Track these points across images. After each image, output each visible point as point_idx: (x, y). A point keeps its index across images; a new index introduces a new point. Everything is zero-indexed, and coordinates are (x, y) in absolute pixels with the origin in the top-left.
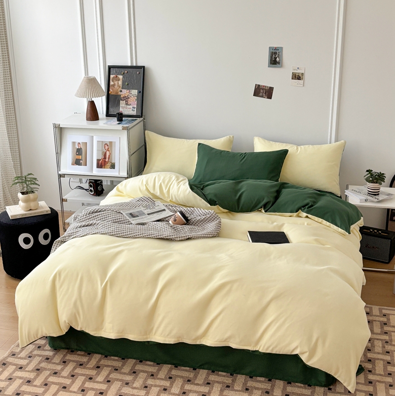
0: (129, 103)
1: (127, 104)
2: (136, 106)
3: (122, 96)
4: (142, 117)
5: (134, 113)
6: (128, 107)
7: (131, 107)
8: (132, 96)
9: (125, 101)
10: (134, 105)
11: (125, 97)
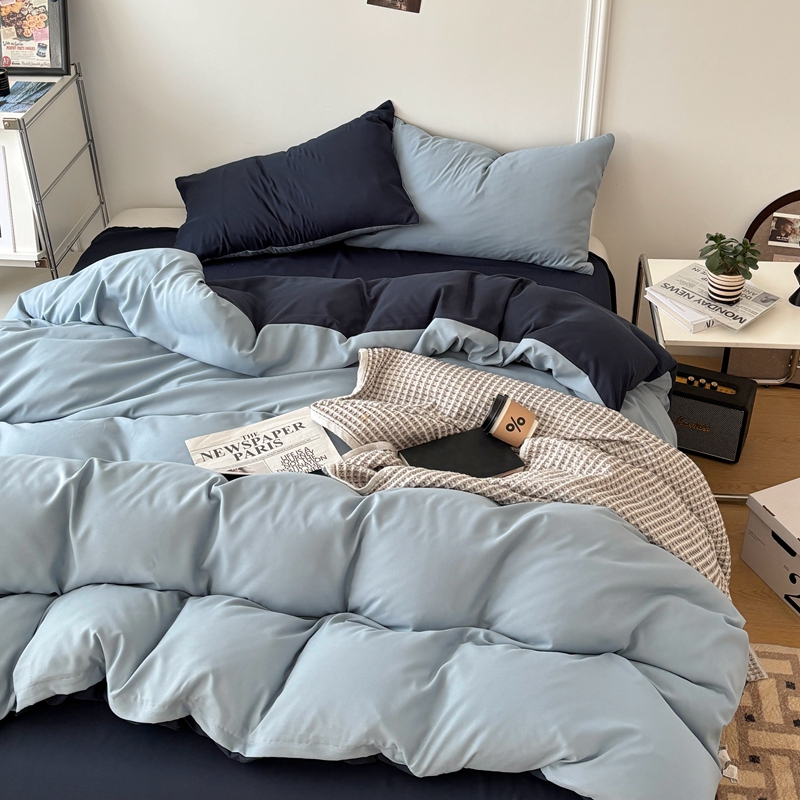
0: (27, 32)
1: (20, 36)
2: (47, 42)
3: (3, 14)
4: (68, 73)
5: (45, 62)
6: (26, 44)
7: (33, 44)
8: (34, 13)
9: (13, 28)
10: (42, 38)
11: (14, 14)
